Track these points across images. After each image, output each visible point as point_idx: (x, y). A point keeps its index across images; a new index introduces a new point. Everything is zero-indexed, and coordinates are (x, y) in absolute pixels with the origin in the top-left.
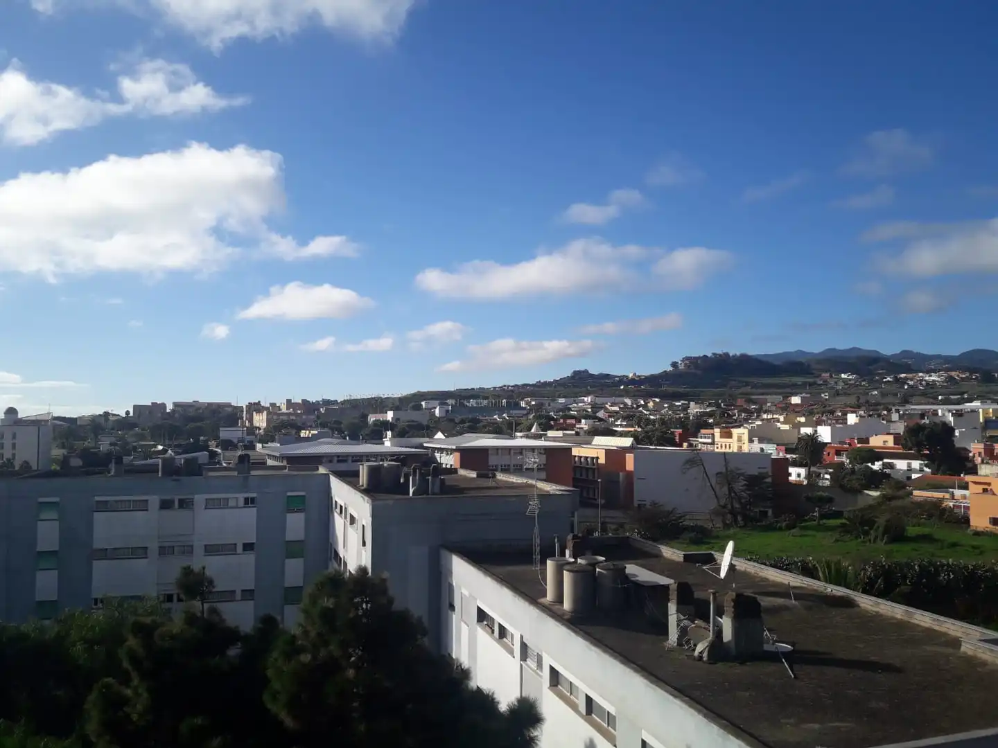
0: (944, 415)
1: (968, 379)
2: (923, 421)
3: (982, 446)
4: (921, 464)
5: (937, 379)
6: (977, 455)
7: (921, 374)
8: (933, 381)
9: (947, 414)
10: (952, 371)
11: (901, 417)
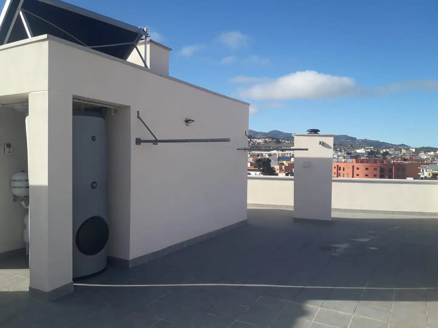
0: (265, 155)
1: (272, 142)
2: (259, 158)
3: (279, 166)
4: (259, 173)
5: (261, 141)
6: (277, 170)
7: (255, 139)
8: (260, 142)
9: (266, 155)
10: (266, 138)
11: (251, 156)
